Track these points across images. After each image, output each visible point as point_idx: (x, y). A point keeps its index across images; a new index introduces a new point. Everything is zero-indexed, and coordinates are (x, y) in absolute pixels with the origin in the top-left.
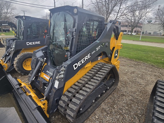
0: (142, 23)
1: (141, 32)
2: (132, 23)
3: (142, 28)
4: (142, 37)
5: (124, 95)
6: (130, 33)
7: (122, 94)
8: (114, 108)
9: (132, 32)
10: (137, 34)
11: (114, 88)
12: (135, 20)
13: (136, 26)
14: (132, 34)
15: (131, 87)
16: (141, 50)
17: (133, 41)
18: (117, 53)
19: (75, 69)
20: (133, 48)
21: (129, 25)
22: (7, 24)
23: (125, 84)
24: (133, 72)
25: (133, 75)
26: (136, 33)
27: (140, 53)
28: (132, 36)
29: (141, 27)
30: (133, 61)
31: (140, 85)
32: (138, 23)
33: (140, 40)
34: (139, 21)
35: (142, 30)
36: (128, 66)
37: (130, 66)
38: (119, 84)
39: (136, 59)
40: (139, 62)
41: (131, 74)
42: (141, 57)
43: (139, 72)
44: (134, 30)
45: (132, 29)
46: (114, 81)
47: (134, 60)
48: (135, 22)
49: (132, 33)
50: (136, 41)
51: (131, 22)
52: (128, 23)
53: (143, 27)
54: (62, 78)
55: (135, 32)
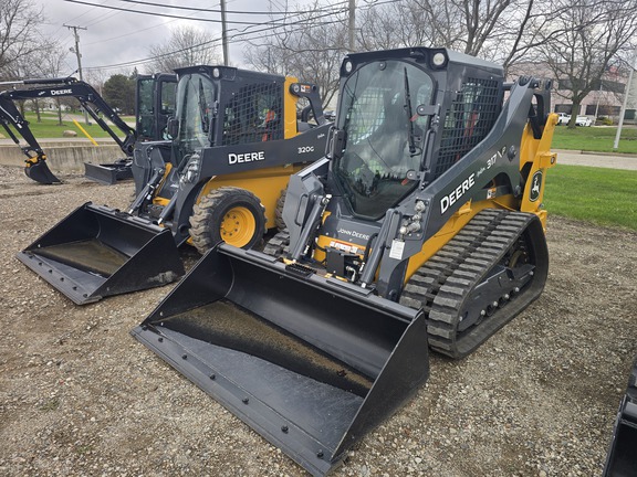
0: (623, 72)
1: (618, 110)
2: (575, 70)
3: (622, 92)
4: (626, 136)
5: (568, 311)
6: (565, 120)
7: (561, 310)
8: (543, 335)
9: (573, 110)
10: (600, 121)
11: (535, 295)
12: (588, 55)
13: (597, 85)
14: (578, 121)
15: (592, 295)
16: (623, 188)
17: (583, 152)
18: (539, 183)
19: (443, 210)
20: (585, 181)
21: (560, 81)
22: (69, 91)
23: (569, 286)
24: (595, 259)
25: (592, 266)
26: (594, 118)
27: (619, 199)
28: (573, 131)
29: (618, 89)
30: (591, 226)
31: (622, 292)
32: (605, 67)
33: (616, 146)
34: (607, 59)
35: (622, 102)
36: (572, 242)
37: (580, 242)
38: (548, 288)
39: (601, 218)
40: (615, 231)
41: (587, 264)
42: (620, 212)
43: (614, 259)
44: (585, 102)
45: (577, 100)
46: (532, 273)
47: (594, 221)
48: (588, 64)
49: (574, 118)
50: (598, 152)
51: (572, 63)
52: (557, 68)
53: (627, 88)
54: (419, 231)
55: (590, 111)
